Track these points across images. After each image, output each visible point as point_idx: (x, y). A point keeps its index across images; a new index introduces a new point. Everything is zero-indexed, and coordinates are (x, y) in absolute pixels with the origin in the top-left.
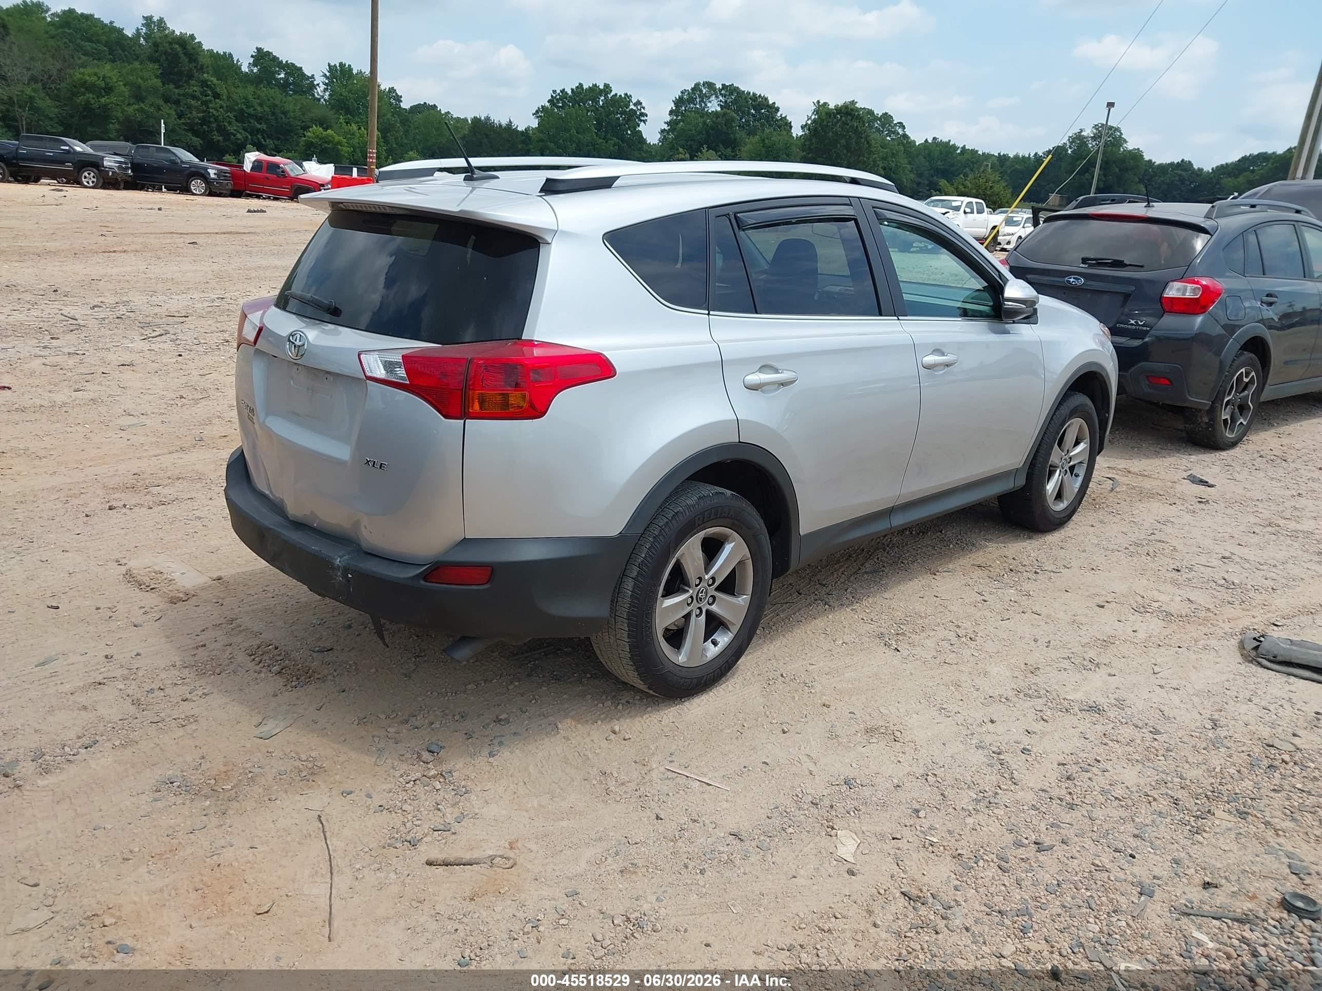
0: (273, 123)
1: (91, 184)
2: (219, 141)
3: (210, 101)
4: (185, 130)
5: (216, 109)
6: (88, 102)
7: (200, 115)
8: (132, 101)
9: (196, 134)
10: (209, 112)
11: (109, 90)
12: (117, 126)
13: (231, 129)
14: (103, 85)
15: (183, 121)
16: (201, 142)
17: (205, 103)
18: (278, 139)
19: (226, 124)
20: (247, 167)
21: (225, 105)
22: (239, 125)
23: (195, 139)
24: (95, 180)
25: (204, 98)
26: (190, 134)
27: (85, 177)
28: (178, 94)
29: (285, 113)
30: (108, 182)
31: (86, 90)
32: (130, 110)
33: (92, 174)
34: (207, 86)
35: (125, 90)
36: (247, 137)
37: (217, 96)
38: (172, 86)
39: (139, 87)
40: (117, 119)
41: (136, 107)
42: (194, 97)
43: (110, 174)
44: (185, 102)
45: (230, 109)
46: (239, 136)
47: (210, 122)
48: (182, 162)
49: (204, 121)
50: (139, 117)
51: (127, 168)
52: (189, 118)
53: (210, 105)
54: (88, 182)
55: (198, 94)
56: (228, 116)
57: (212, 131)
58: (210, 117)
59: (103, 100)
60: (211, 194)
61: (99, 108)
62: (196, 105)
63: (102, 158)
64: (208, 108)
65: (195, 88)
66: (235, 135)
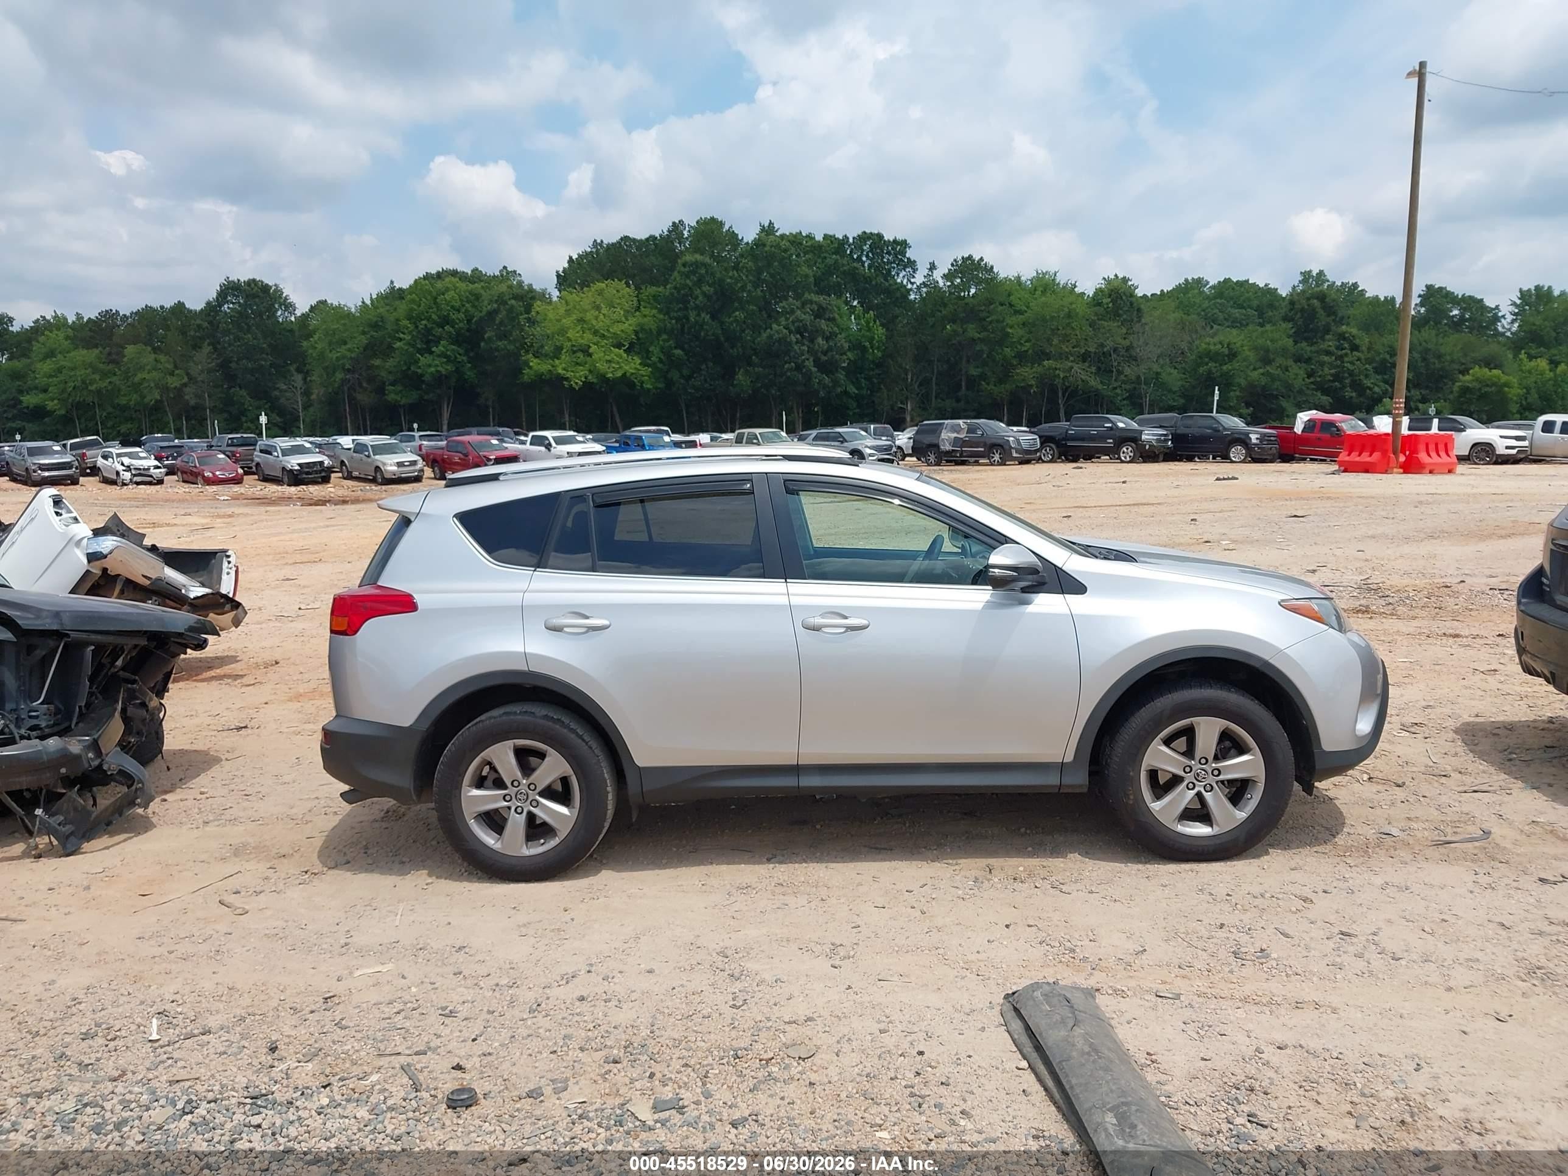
0: (1423, 370)
1: (1128, 459)
2: (1351, 397)
3: (1346, 355)
4: (1313, 389)
5: (1352, 363)
6: (1210, 372)
7: (1333, 371)
8: (1259, 364)
9: (1326, 392)
10: (1344, 367)
11: (1233, 355)
12: (1238, 393)
13: (1368, 383)
14: (1226, 351)
15: (1312, 380)
16: (1331, 401)
17: (1341, 358)
18: (1427, 387)
19: (1362, 377)
20: (1298, 428)
21: (1363, 357)
22: (1378, 377)
23: (1325, 398)
24: (1132, 454)
25: (1340, 353)
26: (1319, 394)
27: (1124, 453)
28: (1311, 351)
29: (1439, 357)
30: (1147, 455)
31: (1211, 359)
32: (1255, 375)
33: (1130, 449)
34: (1345, 339)
35: (1252, 356)
36: (1387, 390)
37: (1355, 348)
38: (1304, 344)
39: (1267, 351)
40: (1239, 385)
41: (1261, 371)
42: (1328, 353)
43: (1147, 447)
44: (1317, 359)
45: (1369, 361)
46: (1376, 389)
47: (1343, 378)
48: (1225, 429)
49: (1337, 377)
50: (1264, 381)
51: (1166, 441)
52: (1320, 376)
53: (1346, 359)
54: (1125, 458)
55: (1333, 349)
56: (1366, 369)
57: (1344, 387)
58: (1344, 372)
59: (1225, 368)
60: (1255, 460)
61: (1221, 376)
62: (1330, 360)
63: (1141, 432)
64: (1343, 362)
65: (1330, 343)
66: (1370, 389)
